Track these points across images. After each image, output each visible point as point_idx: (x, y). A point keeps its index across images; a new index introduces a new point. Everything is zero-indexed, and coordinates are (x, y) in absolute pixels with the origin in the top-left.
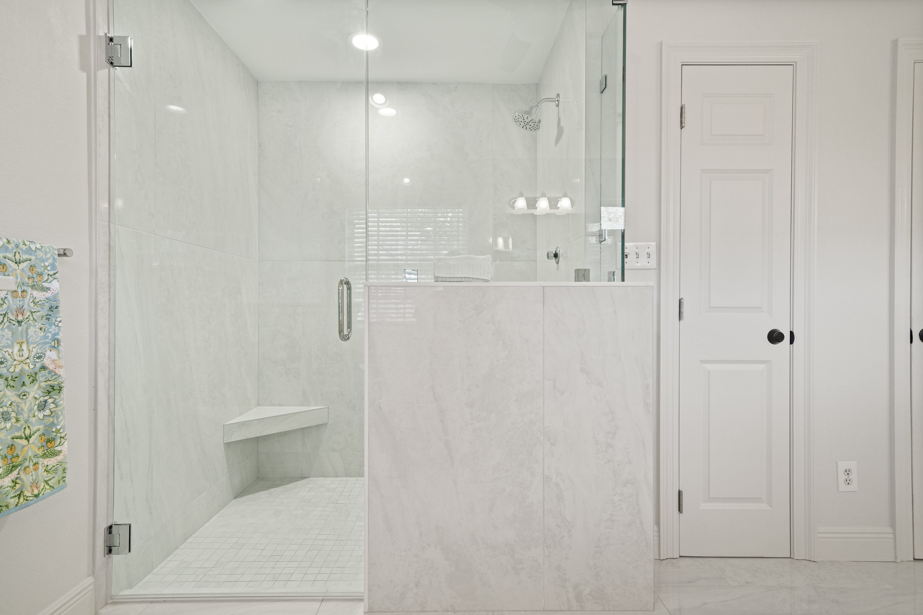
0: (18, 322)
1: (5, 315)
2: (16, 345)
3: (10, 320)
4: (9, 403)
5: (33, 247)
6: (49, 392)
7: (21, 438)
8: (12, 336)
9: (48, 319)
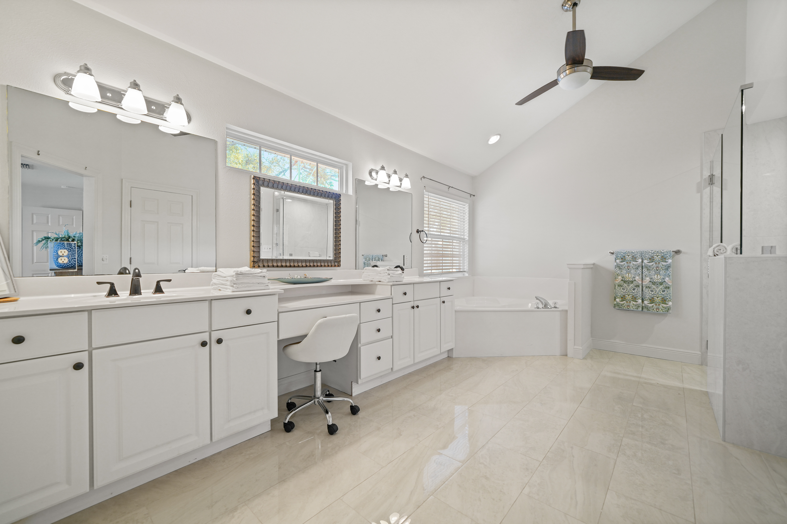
0: (657, 270)
1: (653, 268)
2: (656, 275)
3: (654, 269)
4: (653, 288)
5: (663, 252)
6: (666, 288)
7: (656, 297)
8: (655, 273)
9: (667, 269)
